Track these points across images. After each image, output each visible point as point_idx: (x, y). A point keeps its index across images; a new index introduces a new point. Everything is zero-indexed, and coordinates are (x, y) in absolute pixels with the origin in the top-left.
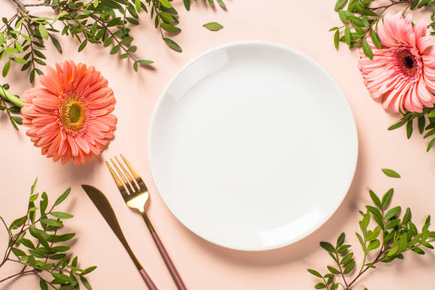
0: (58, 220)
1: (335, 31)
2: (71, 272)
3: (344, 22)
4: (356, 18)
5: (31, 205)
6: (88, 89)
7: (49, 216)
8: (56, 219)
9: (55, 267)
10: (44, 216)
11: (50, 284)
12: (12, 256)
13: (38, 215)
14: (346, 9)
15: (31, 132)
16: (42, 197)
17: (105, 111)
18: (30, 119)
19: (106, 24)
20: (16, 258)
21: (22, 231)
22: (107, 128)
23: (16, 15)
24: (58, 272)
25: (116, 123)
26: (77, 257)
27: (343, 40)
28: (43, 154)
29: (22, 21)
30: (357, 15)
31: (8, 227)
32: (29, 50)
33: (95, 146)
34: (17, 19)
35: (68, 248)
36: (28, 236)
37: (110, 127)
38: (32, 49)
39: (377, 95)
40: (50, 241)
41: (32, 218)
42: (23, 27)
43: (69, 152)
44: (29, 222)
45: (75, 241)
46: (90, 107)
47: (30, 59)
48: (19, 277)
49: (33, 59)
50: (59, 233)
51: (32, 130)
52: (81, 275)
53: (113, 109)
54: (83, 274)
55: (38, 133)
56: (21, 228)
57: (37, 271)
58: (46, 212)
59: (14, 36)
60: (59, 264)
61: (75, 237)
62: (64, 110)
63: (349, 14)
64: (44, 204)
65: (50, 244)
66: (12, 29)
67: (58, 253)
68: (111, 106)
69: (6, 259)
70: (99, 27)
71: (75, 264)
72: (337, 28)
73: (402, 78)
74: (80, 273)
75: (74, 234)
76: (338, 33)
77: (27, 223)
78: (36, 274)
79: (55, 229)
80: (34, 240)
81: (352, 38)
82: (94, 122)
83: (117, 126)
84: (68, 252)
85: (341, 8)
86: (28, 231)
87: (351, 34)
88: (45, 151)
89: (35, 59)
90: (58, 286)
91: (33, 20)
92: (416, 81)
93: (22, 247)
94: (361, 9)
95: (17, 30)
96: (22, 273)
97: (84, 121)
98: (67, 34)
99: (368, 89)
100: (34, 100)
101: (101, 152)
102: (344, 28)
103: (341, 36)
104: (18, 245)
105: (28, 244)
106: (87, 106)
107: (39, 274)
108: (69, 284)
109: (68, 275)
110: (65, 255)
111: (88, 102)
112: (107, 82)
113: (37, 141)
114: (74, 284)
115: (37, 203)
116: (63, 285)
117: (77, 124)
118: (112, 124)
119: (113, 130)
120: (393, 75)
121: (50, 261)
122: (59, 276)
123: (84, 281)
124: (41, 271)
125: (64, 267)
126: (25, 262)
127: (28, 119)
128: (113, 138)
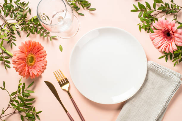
0: (29, 93)
1: (139, 25)
2: (33, 113)
3: (142, 21)
4: (146, 19)
5: (19, 87)
6: (37, 50)
7: (25, 92)
8: (28, 93)
9: (27, 111)
10: (23, 92)
11: (25, 117)
12: (11, 106)
13: (21, 91)
14: (142, 16)
15: (15, 67)
16: (23, 84)
17: (42, 59)
18: (15, 62)
19: (37, 26)
20: (12, 107)
21: (15, 97)
22: (43, 65)
23: (4, 23)
24: (28, 113)
25: (47, 63)
26: (35, 107)
27: (142, 28)
28: (19, 75)
29: (6, 25)
30: (146, 18)
31: (10, 95)
32: (10, 36)
33: (39, 71)
34: (4, 25)
35: (32, 104)
36: (17, 99)
37: (45, 64)
38: (11, 35)
39: (157, 47)
40: (25, 101)
41: (19, 92)
42: (7, 27)
43: (29, 74)
44: (18, 93)
45: (34, 102)
46: (37, 57)
47: (10, 39)
48: (13, 114)
49: (11, 39)
50: (29, 98)
51: (15, 66)
52: (36, 114)
53: (46, 57)
54: (37, 114)
55: (18, 67)
56: (15, 95)
57: (20, 112)
58: (24, 90)
59: (4, 31)
60: (28, 110)
61: (34, 100)
62: (28, 59)
63: (144, 18)
64: (24, 87)
65: (25, 102)
66: (3, 29)
67: (28, 106)
68: (45, 56)
69: (9, 107)
70: (34, 27)
71: (34, 110)
72: (139, 24)
73: (166, 40)
74: (36, 113)
75: (34, 99)
76: (140, 26)
77: (17, 94)
78: (19, 113)
79: (27, 96)
80: (19, 101)
81: (146, 27)
82: (38, 62)
83: (47, 64)
84: (31, 105)
85: (141, 16)
86: (17, 97)
87: (145, 25)
88: (20, 74)
89: (12, 39)
90: (27, 118)
91: (10, 24)
92: (171, 41)
93: (15, 103)
94: (148, 16)
95: (4, 29)
96: (14, 113)
97: (35, 62)
98: (23, 30)
99: (154, 45)
100: (17, 55)
101: (41, 73)
102: (142, 23)
103: (141, 26)
104: (13, 102)
105: (17, 102)
106: (36, 57)
107: (20, 113)
108: (31, 117)
109: (32, 114)
110: (30, 106)
111: (36, 55)
112: (43, 48)
113: (17, 70)
114: (34, 117)
115: (21, 87)
116: (29, 118)
117: (32, 63)
118: (45, 63)
119: (46, 66)
120: (163, 39)
121: (25, 108)
122: (28, 114)
123: (37, 116)
124: (21, 112)
125: (30, 111)
126: (16, 108)
127: (14, 62)
128: (46, 68)
